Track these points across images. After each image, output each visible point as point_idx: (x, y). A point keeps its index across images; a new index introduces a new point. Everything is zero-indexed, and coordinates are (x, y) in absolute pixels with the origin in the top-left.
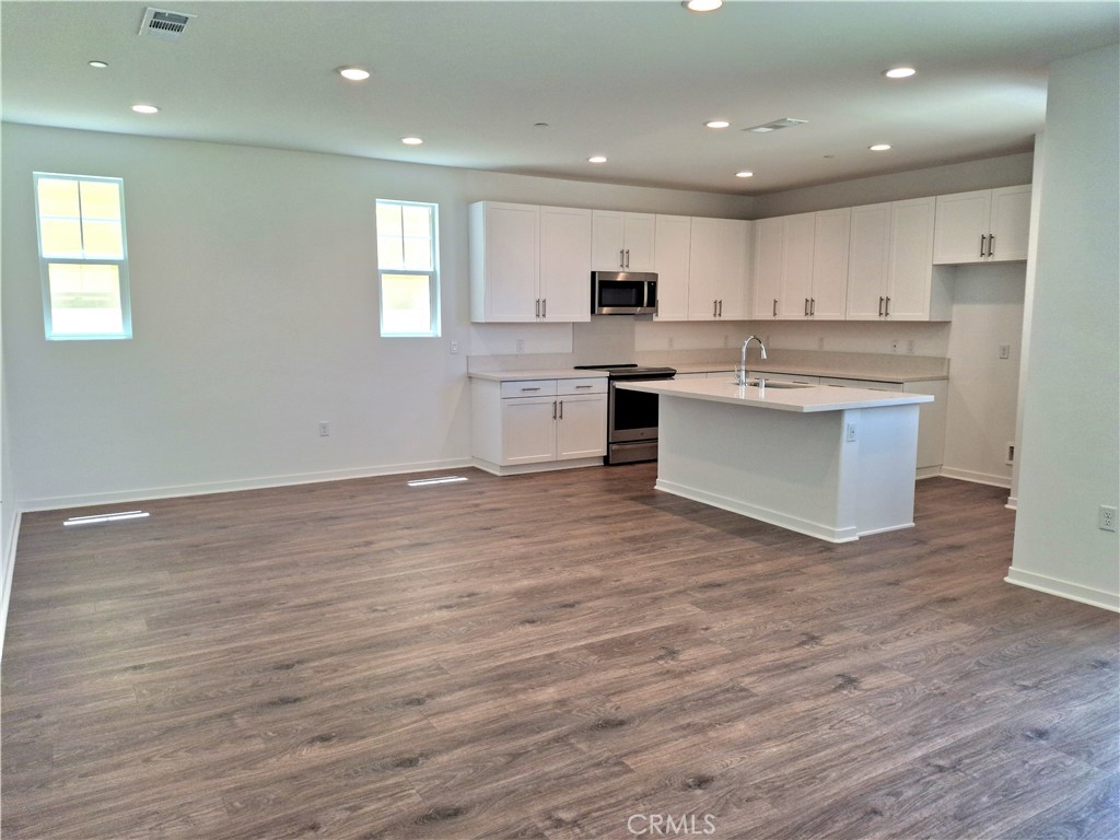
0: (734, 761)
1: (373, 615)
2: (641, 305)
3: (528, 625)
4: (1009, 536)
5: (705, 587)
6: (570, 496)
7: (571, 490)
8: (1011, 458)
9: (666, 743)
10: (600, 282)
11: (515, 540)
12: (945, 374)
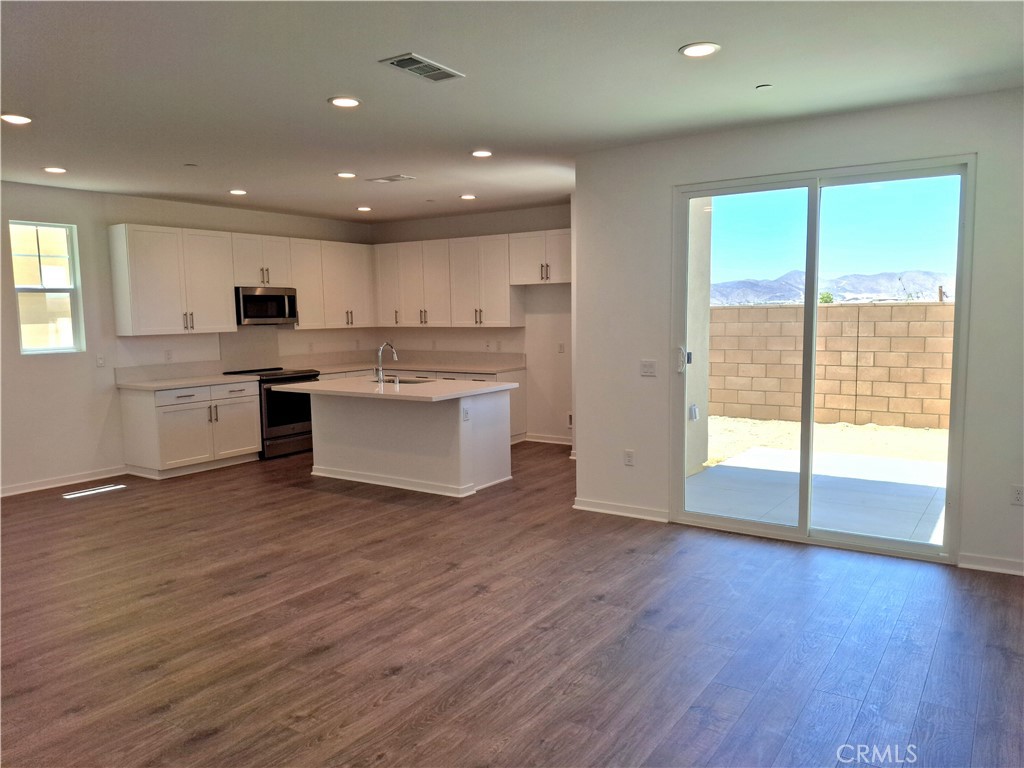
0: (414, 654)
1: (79, 612)
2: (284, 316)
3: (230, 597)
4: (573, 478)
5: (369, 544)
6: (235, 490)
7: (235, 484)
8: (571, 423)
9: (364, 653)
10: (244, 296)
11: (194, 533)
12: (523, 365)
